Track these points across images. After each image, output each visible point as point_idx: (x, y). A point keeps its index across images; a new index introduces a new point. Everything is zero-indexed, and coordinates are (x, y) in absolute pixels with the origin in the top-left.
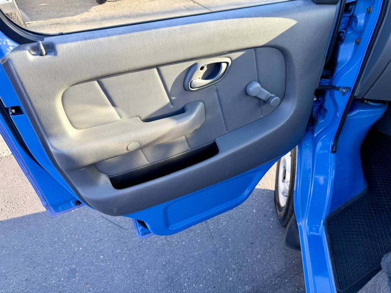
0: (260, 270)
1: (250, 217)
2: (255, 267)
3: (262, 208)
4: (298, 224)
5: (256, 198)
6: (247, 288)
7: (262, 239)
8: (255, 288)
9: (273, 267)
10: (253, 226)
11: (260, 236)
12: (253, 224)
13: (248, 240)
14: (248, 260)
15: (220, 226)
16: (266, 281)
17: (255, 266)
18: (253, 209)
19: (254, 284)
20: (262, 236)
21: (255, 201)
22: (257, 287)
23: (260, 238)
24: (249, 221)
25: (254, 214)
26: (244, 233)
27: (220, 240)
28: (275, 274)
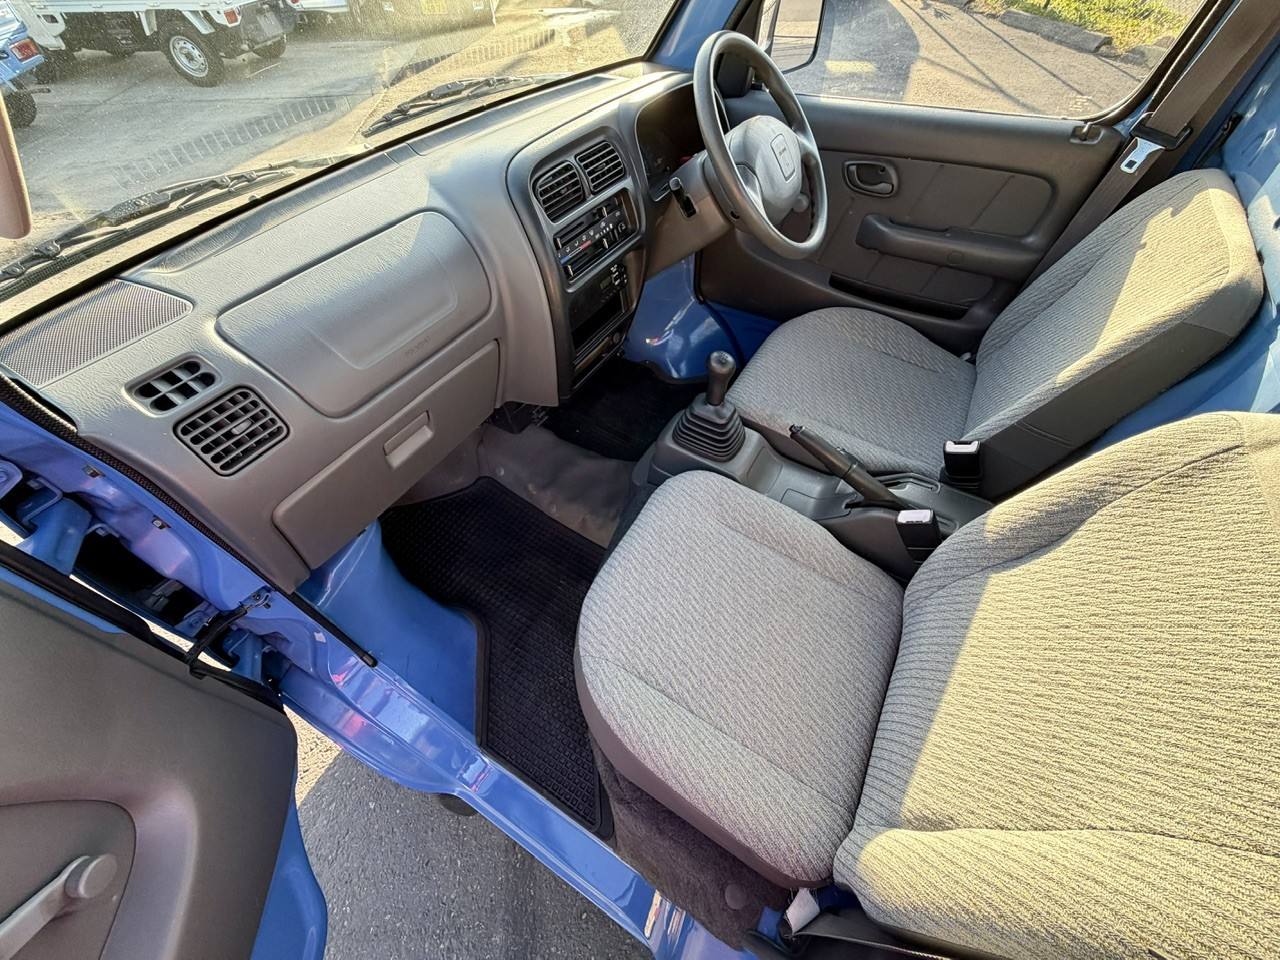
0: (485, 879)
1: (376, 827)
2: (472, 887)
3: (379, 780)
4: (455, 794)
5: (350, 780)
6: (497, 939)
7: (433, 830)
8: (506, 918)
9: (493, 843)
10: (398, 834)
11: (426, 832)
12: (395, 830)
13: (415, 869)
14: (453, 897)
15: (343, 926)
16: (508, 879)
17: (469, 888)
18: (367, 804)
19: (499, 916)
20: (428, 827)
21: (353, 786)
22: (506, 911)
23: (430, 833)
24: (383, 834)
25: (378, 810)
26: (397, 868)
27: (373, 947)
28: (507, 851)
